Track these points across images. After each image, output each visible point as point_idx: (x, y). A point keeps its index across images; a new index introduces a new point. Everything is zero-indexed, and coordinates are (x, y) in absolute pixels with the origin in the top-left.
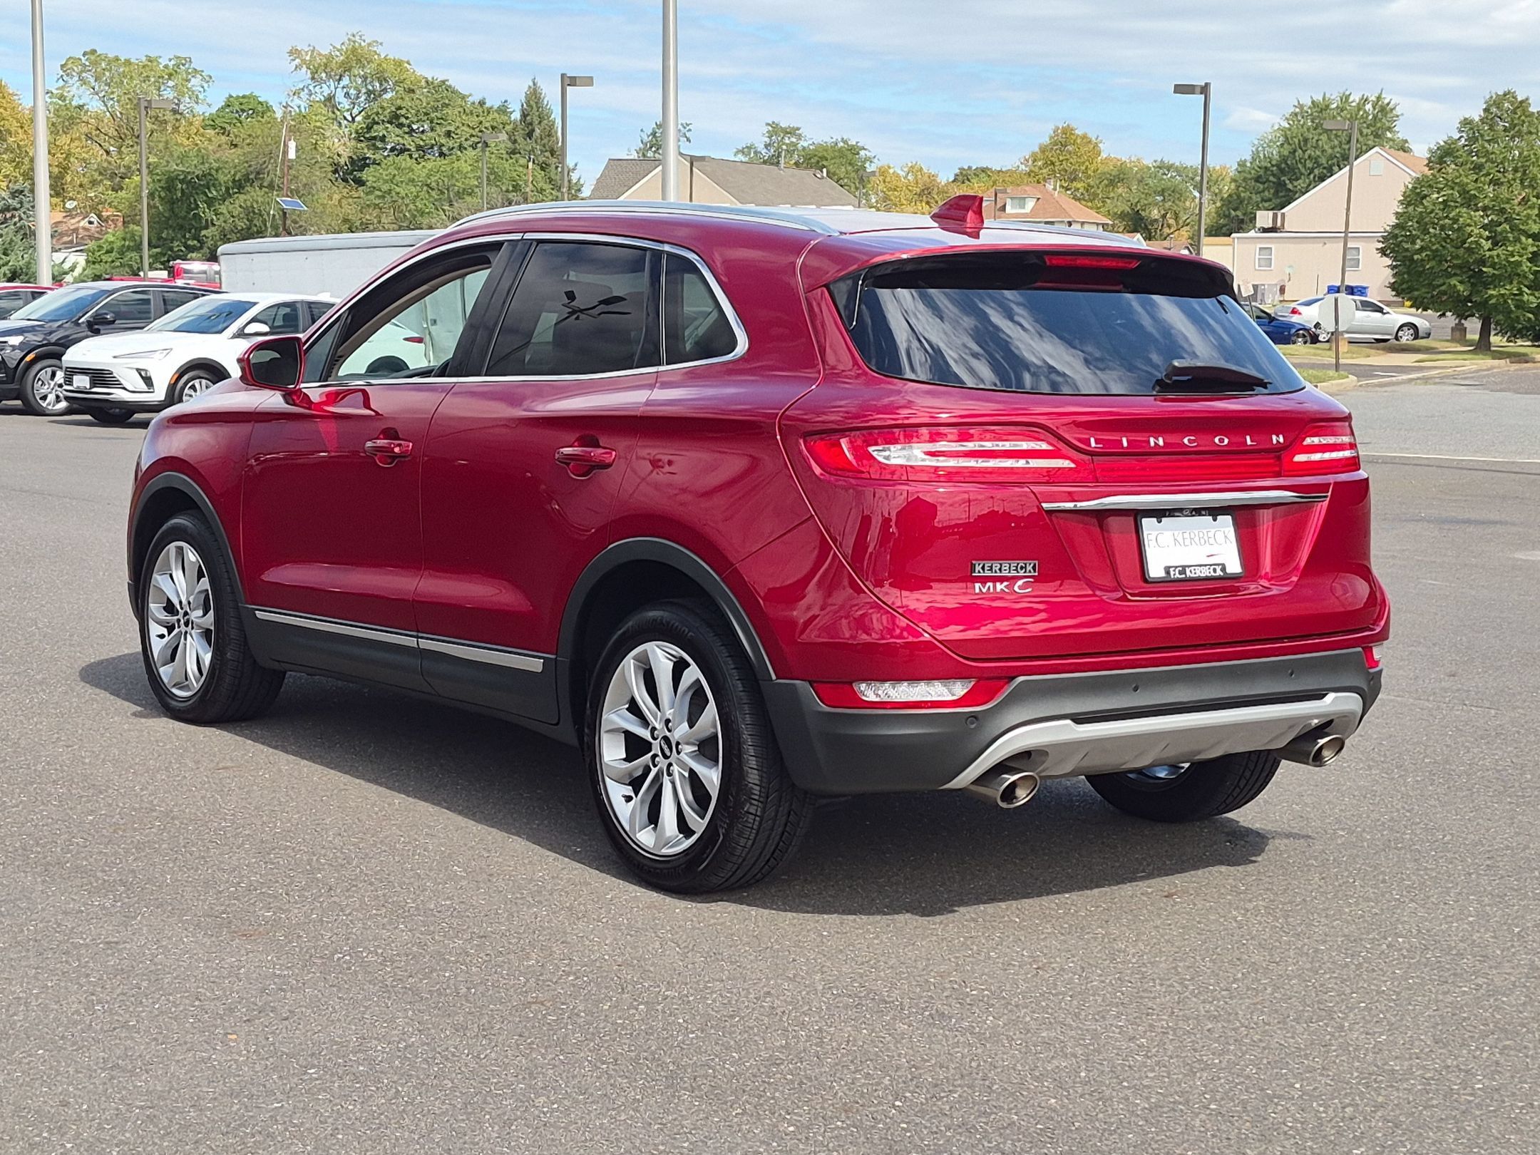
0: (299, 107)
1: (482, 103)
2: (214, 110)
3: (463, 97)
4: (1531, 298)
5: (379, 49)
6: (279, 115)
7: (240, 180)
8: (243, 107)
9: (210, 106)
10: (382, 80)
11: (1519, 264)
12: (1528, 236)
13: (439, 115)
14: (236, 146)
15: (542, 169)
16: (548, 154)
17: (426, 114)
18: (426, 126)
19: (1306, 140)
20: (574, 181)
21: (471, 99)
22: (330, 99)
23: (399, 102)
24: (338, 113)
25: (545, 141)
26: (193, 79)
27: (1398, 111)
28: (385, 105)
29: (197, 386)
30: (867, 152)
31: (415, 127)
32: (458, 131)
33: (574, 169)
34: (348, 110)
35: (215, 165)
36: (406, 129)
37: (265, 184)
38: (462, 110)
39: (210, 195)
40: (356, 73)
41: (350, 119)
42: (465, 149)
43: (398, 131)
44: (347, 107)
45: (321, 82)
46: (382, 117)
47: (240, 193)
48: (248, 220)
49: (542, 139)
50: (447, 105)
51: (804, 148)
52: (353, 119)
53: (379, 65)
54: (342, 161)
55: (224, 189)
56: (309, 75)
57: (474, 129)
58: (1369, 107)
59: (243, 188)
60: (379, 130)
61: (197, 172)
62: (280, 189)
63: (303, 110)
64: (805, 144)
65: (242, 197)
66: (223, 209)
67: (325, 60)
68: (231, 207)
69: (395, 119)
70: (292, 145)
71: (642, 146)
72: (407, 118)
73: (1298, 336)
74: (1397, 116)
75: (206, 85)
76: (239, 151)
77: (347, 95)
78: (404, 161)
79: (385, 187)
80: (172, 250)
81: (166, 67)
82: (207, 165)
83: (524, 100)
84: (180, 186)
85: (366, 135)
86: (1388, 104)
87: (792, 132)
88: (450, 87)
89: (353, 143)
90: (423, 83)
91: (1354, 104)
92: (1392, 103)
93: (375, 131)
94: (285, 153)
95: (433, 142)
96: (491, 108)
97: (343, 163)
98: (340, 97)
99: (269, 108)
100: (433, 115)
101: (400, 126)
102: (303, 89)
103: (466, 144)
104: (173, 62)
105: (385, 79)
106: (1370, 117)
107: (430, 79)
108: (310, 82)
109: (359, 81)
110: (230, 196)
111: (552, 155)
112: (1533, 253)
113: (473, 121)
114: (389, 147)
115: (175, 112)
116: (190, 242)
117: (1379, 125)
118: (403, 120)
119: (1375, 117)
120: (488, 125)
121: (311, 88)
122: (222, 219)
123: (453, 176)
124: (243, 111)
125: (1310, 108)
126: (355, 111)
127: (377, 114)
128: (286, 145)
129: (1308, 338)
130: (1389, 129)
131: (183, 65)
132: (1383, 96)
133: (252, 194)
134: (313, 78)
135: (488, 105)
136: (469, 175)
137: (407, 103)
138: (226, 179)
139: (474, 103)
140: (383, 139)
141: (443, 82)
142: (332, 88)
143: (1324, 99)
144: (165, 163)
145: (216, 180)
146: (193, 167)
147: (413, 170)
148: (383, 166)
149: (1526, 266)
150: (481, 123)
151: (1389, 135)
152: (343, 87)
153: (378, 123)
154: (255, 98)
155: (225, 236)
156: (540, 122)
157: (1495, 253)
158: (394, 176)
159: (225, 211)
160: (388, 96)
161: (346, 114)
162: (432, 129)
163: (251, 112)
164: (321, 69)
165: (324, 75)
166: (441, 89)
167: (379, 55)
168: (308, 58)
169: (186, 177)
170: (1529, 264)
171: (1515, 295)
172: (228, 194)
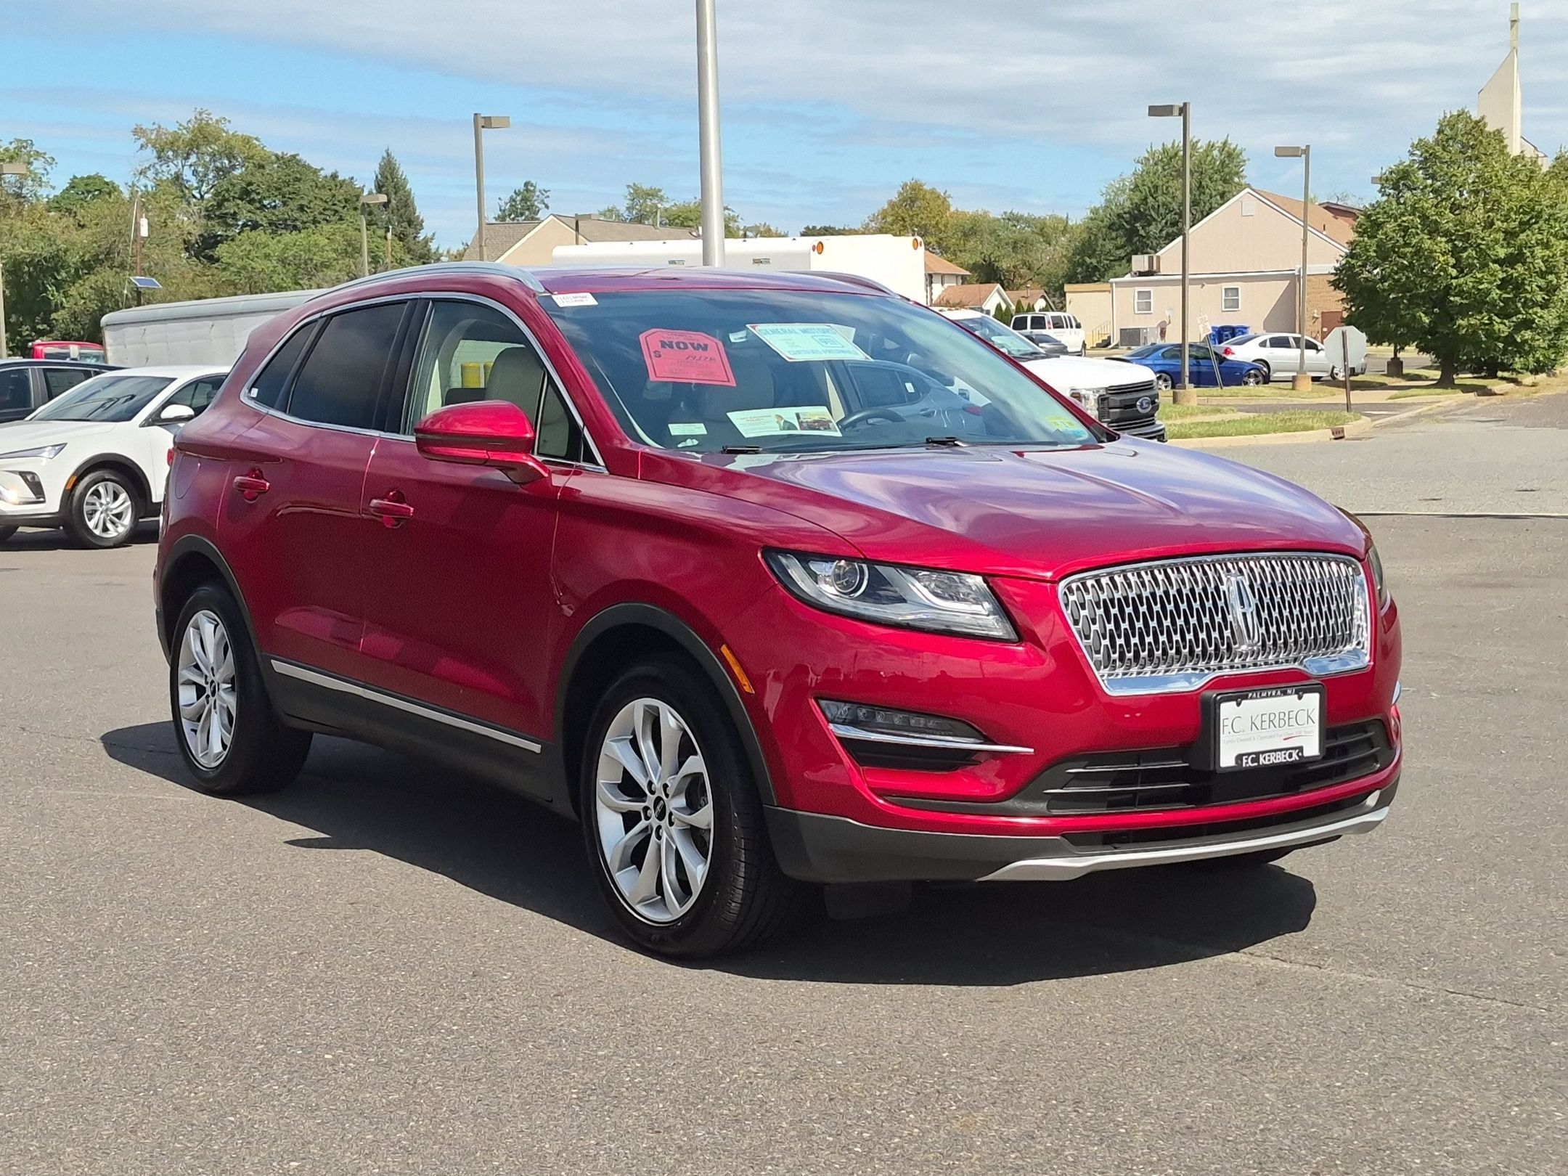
0: (146, 186)
1: (334, 176)
2: (58, 192)
3: (316, 172)
4: (1502, 326)
5: (226, 127)
6: (126, 195)
7: (89, 261)
8: (88, 188)
9: (53, 188)
10: (231, 157)
11: (1488, 292)
12: (1495, 262)
13: (291, 190)
14: (83, 226)
15: (401, 239)
16: (405, 224)
17: (277, 189)
18: (277, 202)
19: (1156, 187)
20: (433, 251)
21: (322, 173)
22: (178, 178)
23: (249, 178)
24: (187, 191)
25: (402, 211)
26: (35, 162)
27: (1244, 156)
28: (235, 181)
29: (102, 490)
30: (730, 212)
31: (266, 202)
32: (312, 205)
33: (432, 239)
34: (197, 188)
35: (63, 246)
36: (258, 205)
37: (116, 264)
38: (314, 184)
39: (59, 278)
40: (204, 149)
41: (198, 196)
42: (319, 223)
43: (249, 207)
44: (196, 185)
45: (168, 160)
46: (232, 194)
47: (88, 274)
48: (99, 301)
49: (398, 210)
50: (298, 180)
51: (666, 210)
52: (202, 197)
53: (227, 142)
54: (193, 239)
55: (73, 271)
56: (155, 154)
57: (326, 202)
58: (1215, 153)
59: (93, 269)
60: (230, 207)
61: (45, 255)
62: (132, 268)
63: (150, 189)
64: (667, 206)
65: (92, 278)
66: (73, 291)
67: (170, 138)
68: (81, 289)
69: (245, 194)
70: (144, 223)
71: (500, 213)
72: (258, 194)
73: (1249, 376)
74: (1244, 161)
75: (48, 168)
76: (87, 231)
77: (195, 173)
78: (260, 236)
79: (240, 264)
80: (21, 336)
81: (7, 150)
82: (54, 247)
83: (377, 171)
84: (26, 269)
85: (218, 212)
86: (1234, 150)
87: (653, 194)
88: (300, 161)
89: (204, 221)
90: (273, 157)
91: (1201, 150)
92: (1239, 148)
93: (226, 208)
94: (137, 230)
95: (286, 216)
96: (344, 181)
97: (193, 242)
98: (187, 174)
99: (115, 189)
100: (285, 190)
101: (251, 202)
102: (149, 168)
103: (319, 218)
104: (14, 145)
105: (234, 157)
106: (1218, 163)
107: (280, 154)
108: (156, 161)
109: (207, 159)
110: (80, 278)
111: (409, 225)
112: (1502, 280)
113: (326, 194)
114: (240, 223)
115: (19, 196)
116: (40, 327)
117: (1226, 170)
118: (253, 195)
119: (1223, 163)
120: (341, 198)
121: (157, 166)
122: (72, 301)
123: (309, 251)
124: (89, 192)
125: (1161, 154)
126: (204, 188)
127: (227, 190)
128: (137, 223)
129: (1261, 378)
130: (1237, 173)
131: (25, 148)
132: (1229, 141)
133: (103, 274)
134: (159, 158)
135: (340, 178)
136: (327, 248)
137: (258, 177)
138: (74, 260)
139: (326, 177)
140: (234, 215)
141: (294, 156)
142: (180, 166)
143: (1173, 147)
144: (10, 246)
145: (64, 261)
146: (40, 249)
147: (268, 245)
148: (237, 242)
149: (1495, 294)
150: (334, 196)
151: (1236, 179)
152: (191, 166)
153: (228, 200)
154: (101, 178)
155: (76, 318)
156: (395, 193)
157: (1462, 280)
158: (250, 251)
159: (74, 293)
160: (237, 172)
161: (194, 192)
162: (285, 204)
163: (97, 193)
164: (166, 147)
165: (170, 153)
166: (290, 162)
167: (227, 132)
168: (153, 137)
169: (32, 260)
170: (1498, 291)
171: (1486, 324)
172: (77, 276)
